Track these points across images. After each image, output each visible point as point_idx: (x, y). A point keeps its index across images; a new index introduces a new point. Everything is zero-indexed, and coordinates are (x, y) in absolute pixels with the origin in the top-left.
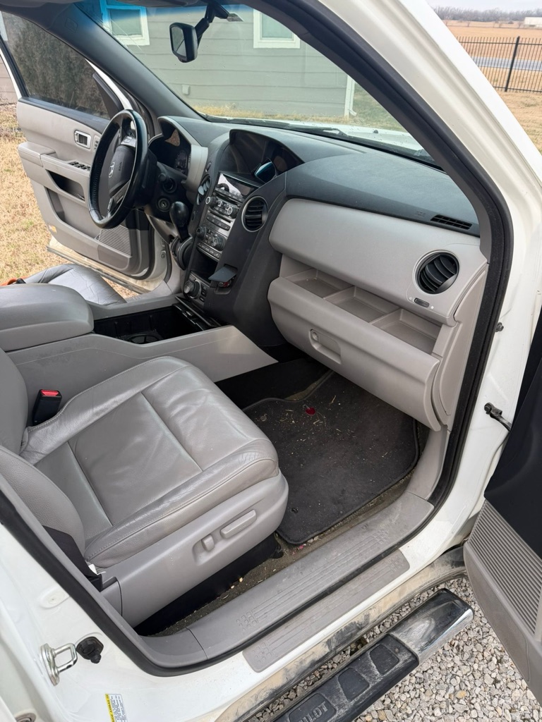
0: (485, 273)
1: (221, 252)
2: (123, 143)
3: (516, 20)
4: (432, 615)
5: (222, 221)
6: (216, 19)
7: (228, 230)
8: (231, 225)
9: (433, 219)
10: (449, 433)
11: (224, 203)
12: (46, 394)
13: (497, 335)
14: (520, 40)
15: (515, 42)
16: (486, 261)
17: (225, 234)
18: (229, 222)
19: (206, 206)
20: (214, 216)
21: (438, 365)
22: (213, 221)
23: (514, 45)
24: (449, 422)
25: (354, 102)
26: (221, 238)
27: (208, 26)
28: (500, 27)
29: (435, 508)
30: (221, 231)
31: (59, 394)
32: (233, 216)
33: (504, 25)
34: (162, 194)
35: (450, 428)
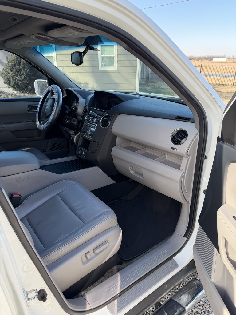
0: (198, 135)
1: (92, 137)
2: (51, 98)
3: (200, 59)
4: (189, 293)
5: (92, 125)
6: (89, 50)
7: (94, 128)
8: (96, 126)
9: (176, 118)
10: (190, 205)
11: (93, 118)
12: (15, 195)
13: (205, 161)
14: (202, 65)
15: (200, 66)
16: (198, 131)
17: (94, 130)
18: (95, 125)
19: (85, 120)
20: (89, 124)
21: (183, 174)
22: (88, 125)
23: (200, 67)
24: (190, 199)
25: (139, 89)
26: (92, 131)
27: (86, 53)
28: (194, 62)
29: (187, 239)
30: (92, 129)
31: (20, 195)
32: (96, 123)
33: (196, 61)
34: (67, 117)
35: (190, 202)
